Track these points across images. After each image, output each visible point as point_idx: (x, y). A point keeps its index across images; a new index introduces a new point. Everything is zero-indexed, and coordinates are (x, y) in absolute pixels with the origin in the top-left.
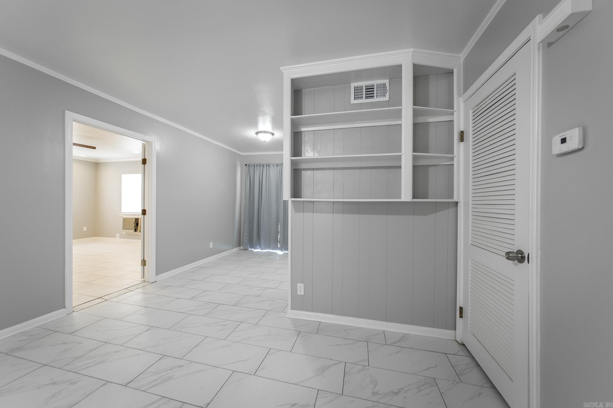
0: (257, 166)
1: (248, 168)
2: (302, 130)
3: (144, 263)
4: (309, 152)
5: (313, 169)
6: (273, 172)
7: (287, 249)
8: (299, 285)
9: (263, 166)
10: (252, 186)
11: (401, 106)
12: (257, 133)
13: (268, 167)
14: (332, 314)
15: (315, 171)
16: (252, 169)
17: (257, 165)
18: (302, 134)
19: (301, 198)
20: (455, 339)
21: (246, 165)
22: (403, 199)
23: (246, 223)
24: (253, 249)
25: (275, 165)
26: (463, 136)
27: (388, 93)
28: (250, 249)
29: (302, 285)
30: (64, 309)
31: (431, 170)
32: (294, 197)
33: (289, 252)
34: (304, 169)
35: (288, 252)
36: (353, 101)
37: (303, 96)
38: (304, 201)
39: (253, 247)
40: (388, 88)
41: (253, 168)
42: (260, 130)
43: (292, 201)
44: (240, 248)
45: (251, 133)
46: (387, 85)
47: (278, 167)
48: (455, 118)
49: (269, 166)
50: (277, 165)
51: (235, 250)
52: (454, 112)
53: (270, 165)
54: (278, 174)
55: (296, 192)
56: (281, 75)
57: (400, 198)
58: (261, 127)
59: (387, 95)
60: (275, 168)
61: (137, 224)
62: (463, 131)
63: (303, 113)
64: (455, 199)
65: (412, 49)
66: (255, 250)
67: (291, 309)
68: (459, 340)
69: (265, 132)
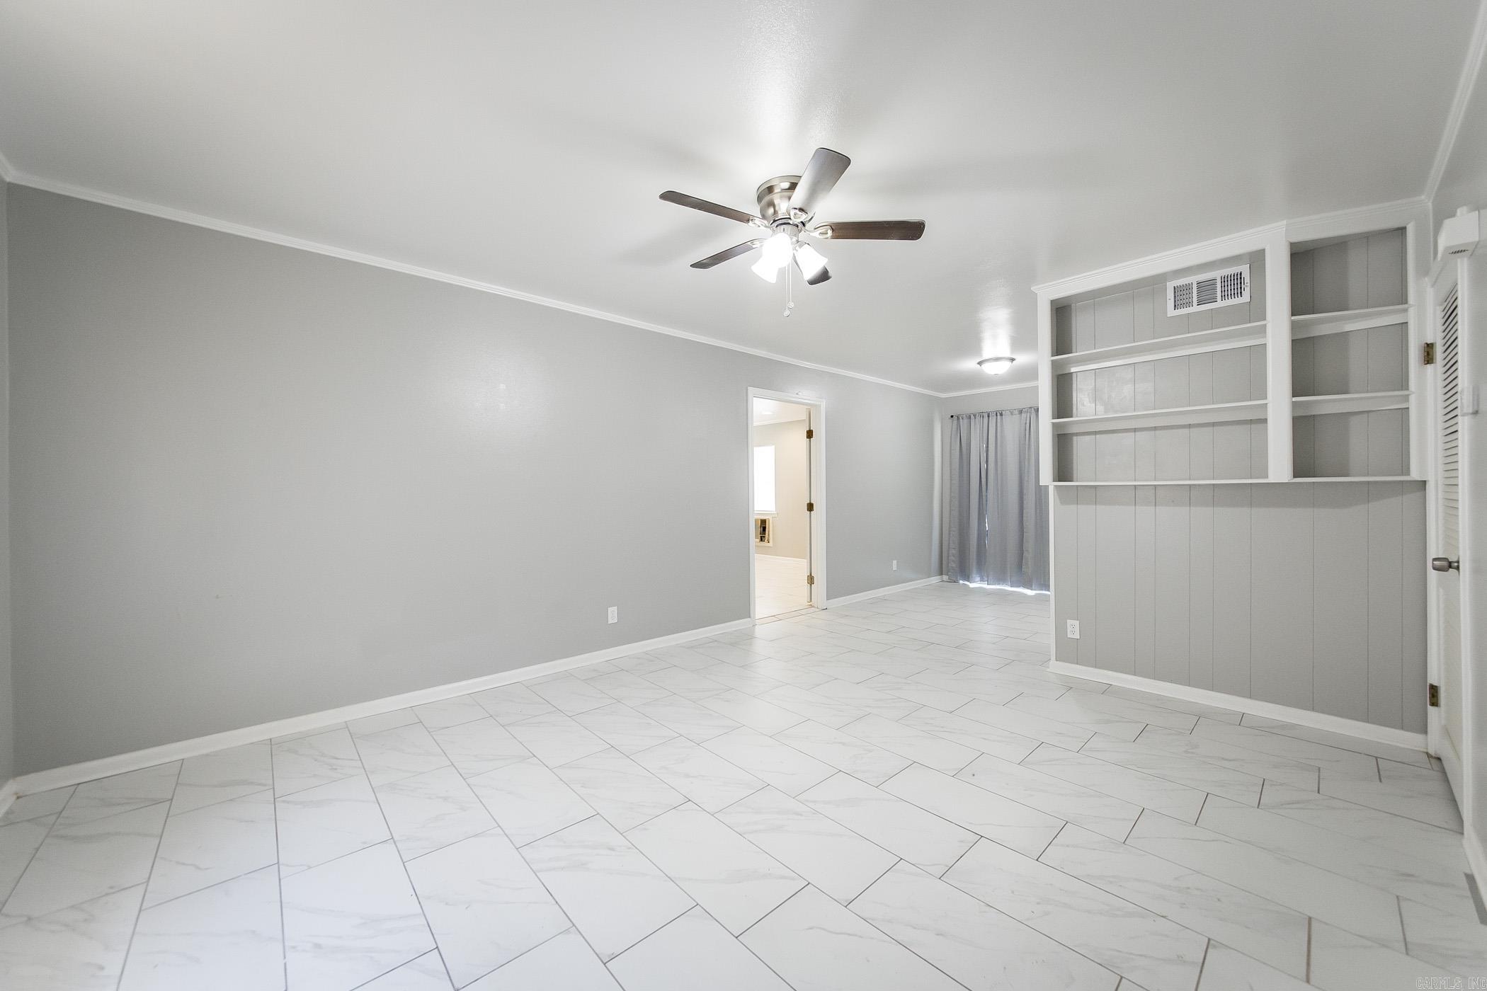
0: (975, 418)
1: (955, 422)
2: (1072, 371)
3: (811, 580)
4: (1085, 403)
5: (1096, 433)
6: (1011, 427)
7: (1047, 587)
8: (1069, 622)
9: (988, 416)
10: (965, 457)
11: (1265, 319)
12: (980, 363)
13: (999, 417)
14: (1135, 675)
15: (1098, 436)
16: (964, 423)
17: (975, 416)
18: (1072, 380)
19: (1071, 480)
20: (1425, 750)
21: (952, 416)
22: (1272, 478)
23: (954, 529)
24: (968, 583)
25: (1016, 412)
26: (1431, 353)
27: (1248, 289)
28: (961, 582)
29: (1077, 623)
30: (749, 619)
31: (1354, 421)
32: (1060, 480)
33: (1051, 593)
34: (1077, 434)
35: (1049, 593)
36: (1171, 312)
37: (1073, 315)
38: (1077, 486)
39: (968, 578)
40: (1247, 280)
41: (966, 421)
42: (986, 355)
43: (1056, 487)
44: (942, 578)
45: (969, 365)
46: (1246, 275)
47: (1023, 414)
48: (1412, 318)
49: (1001, 415)
50: (1021, 412)
51: (935, 580)
52: (1408, 307)
53: (1003, 413)
54: (1023, 428)
55: (1063, 471)
56: (1034, 297)
57: (1267, 477)
58: (987, 352)
59: (1246, 294)
60: (1017, 417)
61: (764, 529)
62: (1432, 344)
63: (1074, 350)
64: (1415, 475)
65: (1285, 222)
66: (972, 585)
67: (1057, 661)
68: (1432, 752)
69: (997, 359)
